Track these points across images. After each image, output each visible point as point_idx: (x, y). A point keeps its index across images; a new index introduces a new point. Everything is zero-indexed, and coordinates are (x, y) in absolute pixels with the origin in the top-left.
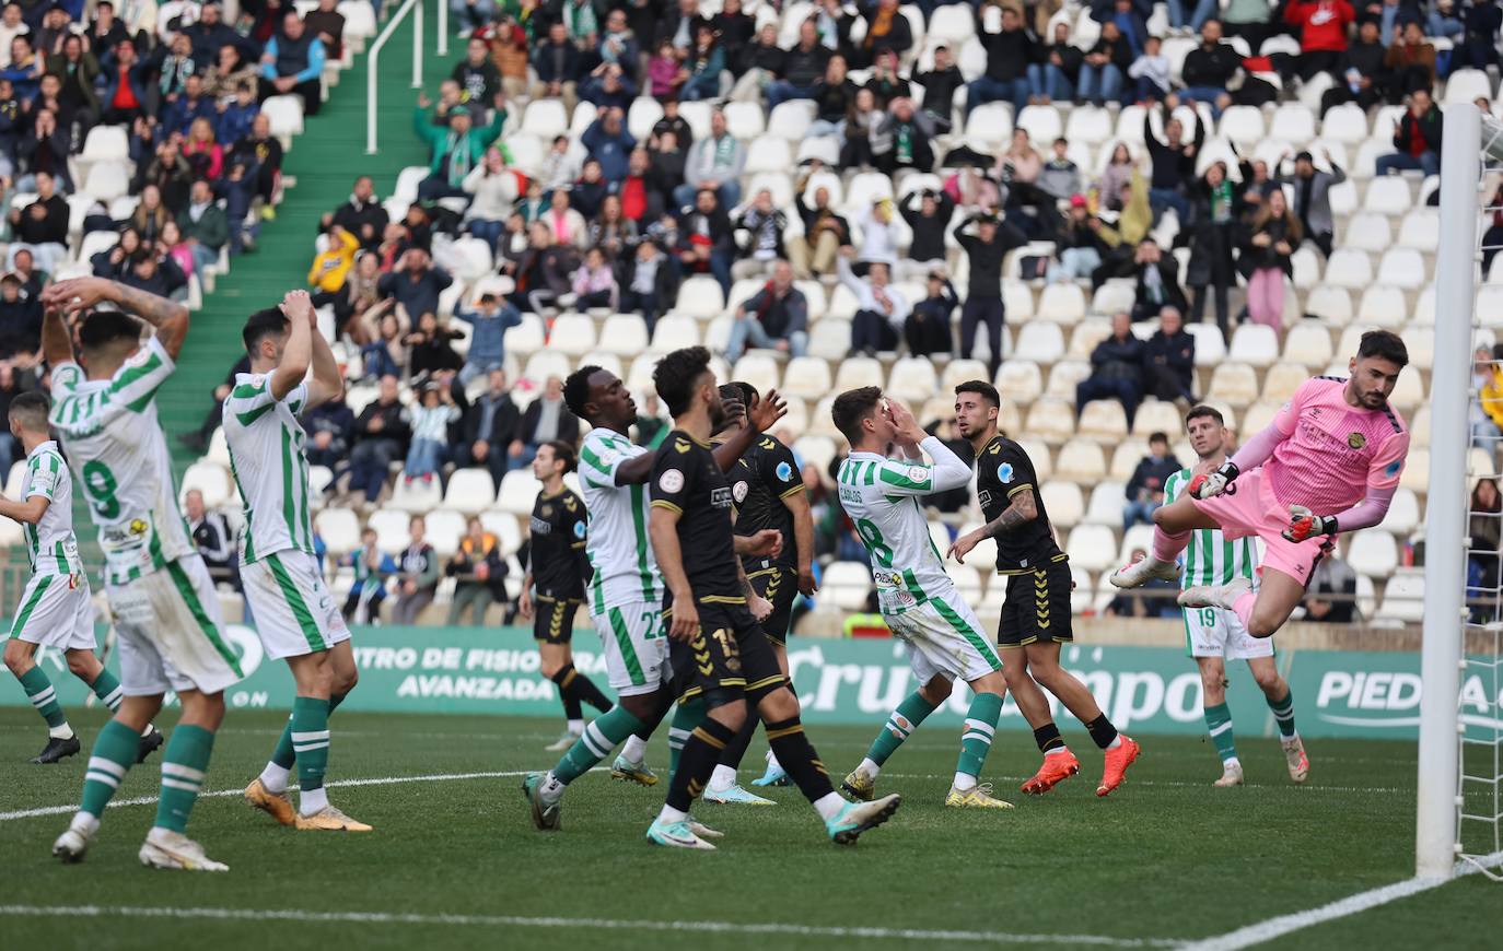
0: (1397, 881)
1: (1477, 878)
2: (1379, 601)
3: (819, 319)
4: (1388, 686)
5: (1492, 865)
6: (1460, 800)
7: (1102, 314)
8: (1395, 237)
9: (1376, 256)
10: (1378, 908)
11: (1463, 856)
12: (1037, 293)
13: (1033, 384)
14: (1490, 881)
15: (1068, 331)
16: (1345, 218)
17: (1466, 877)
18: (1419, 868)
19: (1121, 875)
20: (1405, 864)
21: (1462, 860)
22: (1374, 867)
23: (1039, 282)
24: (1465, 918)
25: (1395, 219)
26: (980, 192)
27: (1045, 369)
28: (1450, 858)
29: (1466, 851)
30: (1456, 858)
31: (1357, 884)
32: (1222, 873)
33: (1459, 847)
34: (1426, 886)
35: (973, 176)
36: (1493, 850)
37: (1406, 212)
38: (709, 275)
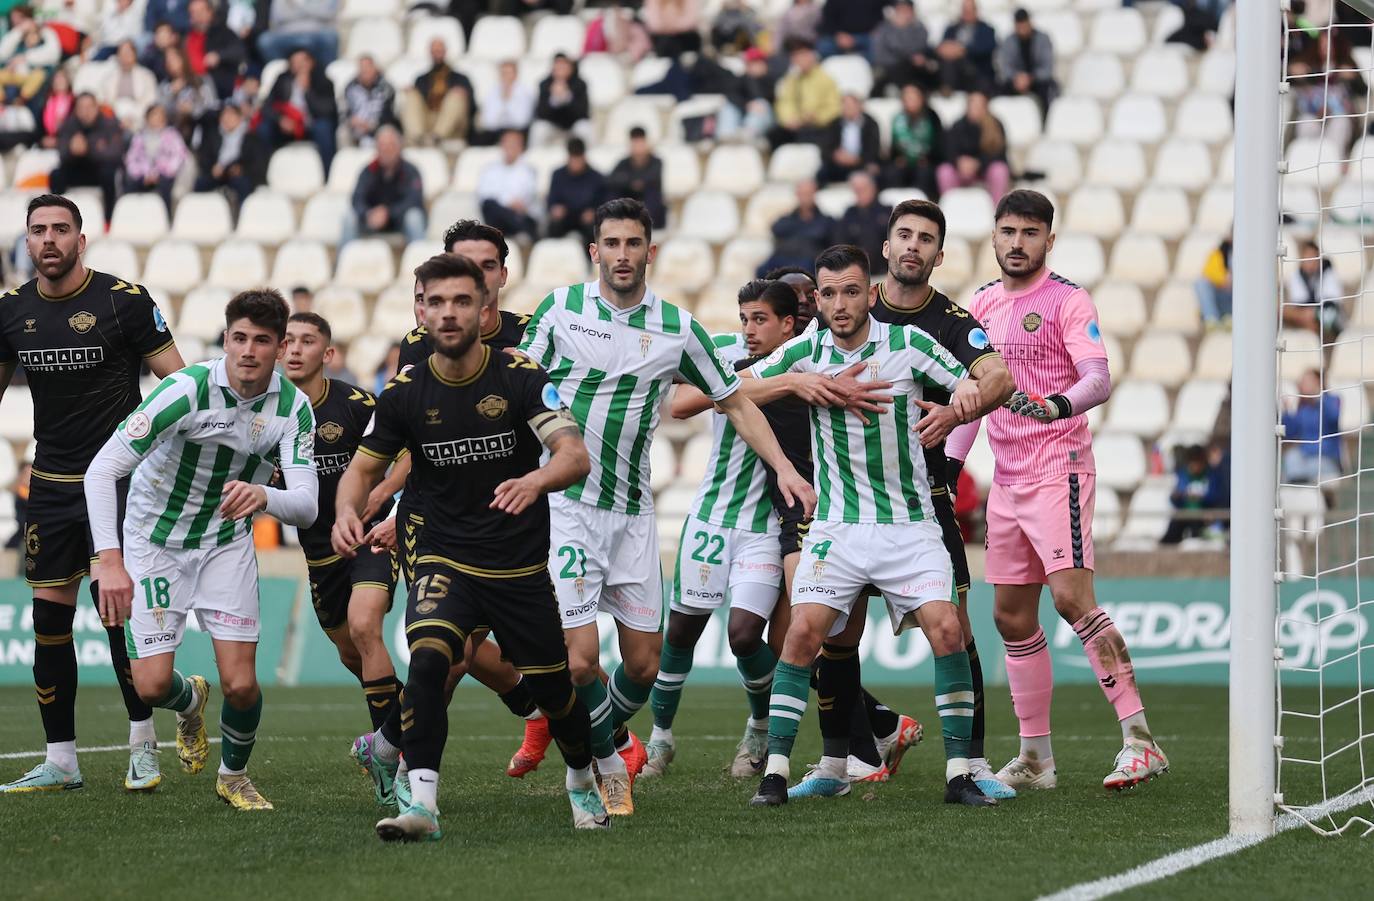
0: (1209, 839)
1: (1302, 834)
2: (1124, 516)
3: (440, 194)
4: (1139, 619)
5: (1316, 818)
6: (1279, 740)
7: (783, 182)
8: (1128, 81)
9: (1106, 105)
10: (1193, 870)
11: (1285, 808)
12: (704, 158)
13: (701, 269)
14: (1318, 836)
15: (742, 203)
16: (1070, 60)
17: (1287, 833)
18: (1232, 824)
19: (879, 842)
20: (1216, 820)
21: (1284, 812)
22: (1176, 825)
23: (706, 145)
24: (1299, 880)
25: (1127, 61)
26: (629, 38)
27: (717, 249)
28: (1270, 810)
29: (1286, 803)
30: (1277, 810)
31: (1162, 845)
32: (999, 837)
33: (1279, 797)
34: (1244, 844)
35: (620, 21)
36: (1320, 800)
37: (1140, 52)
38: (308, 143)
